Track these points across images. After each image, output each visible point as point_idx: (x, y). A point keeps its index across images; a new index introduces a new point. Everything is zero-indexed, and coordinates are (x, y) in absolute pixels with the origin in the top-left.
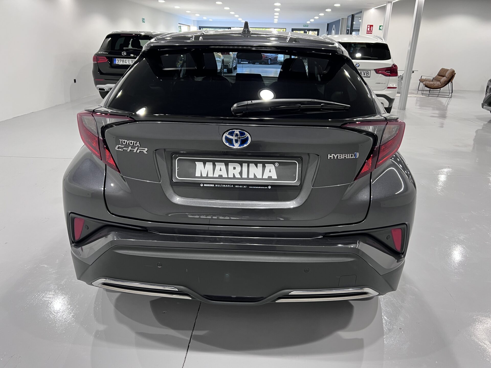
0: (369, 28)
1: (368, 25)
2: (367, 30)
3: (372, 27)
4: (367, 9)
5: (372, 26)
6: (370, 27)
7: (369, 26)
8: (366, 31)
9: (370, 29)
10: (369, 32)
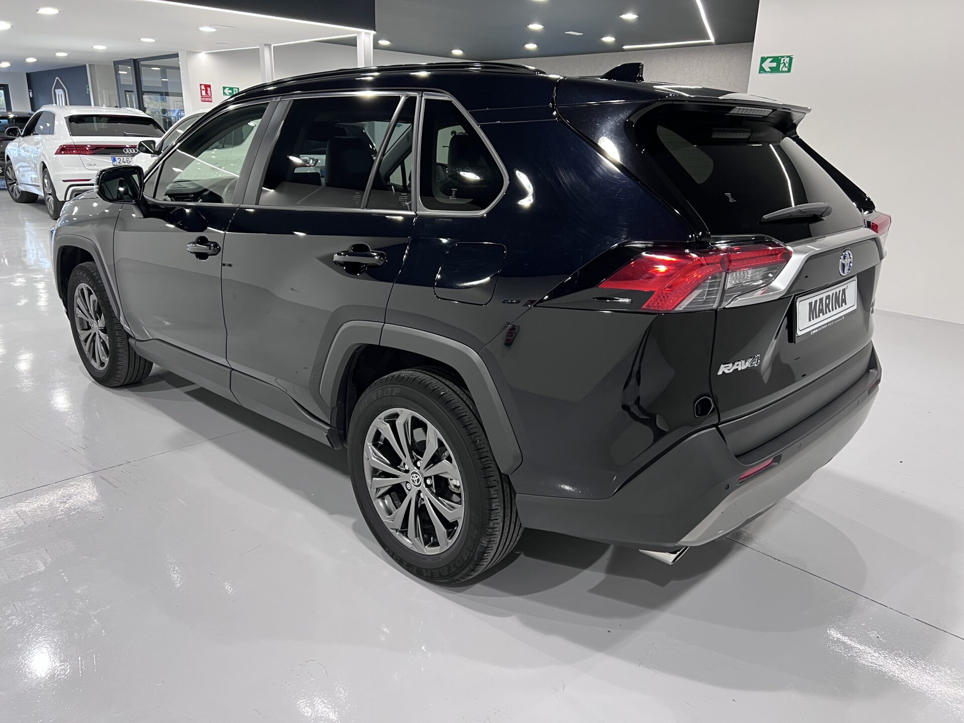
0: (203, 90)
1: (201, 85)
2: (202, 95)
3: (209, 89)
4: (191, 53)
5: (209, 86)
6: (206, 91)
7: (203, 86)
8: (200, 96)
9: (207, 93)
10: (207, 99)
